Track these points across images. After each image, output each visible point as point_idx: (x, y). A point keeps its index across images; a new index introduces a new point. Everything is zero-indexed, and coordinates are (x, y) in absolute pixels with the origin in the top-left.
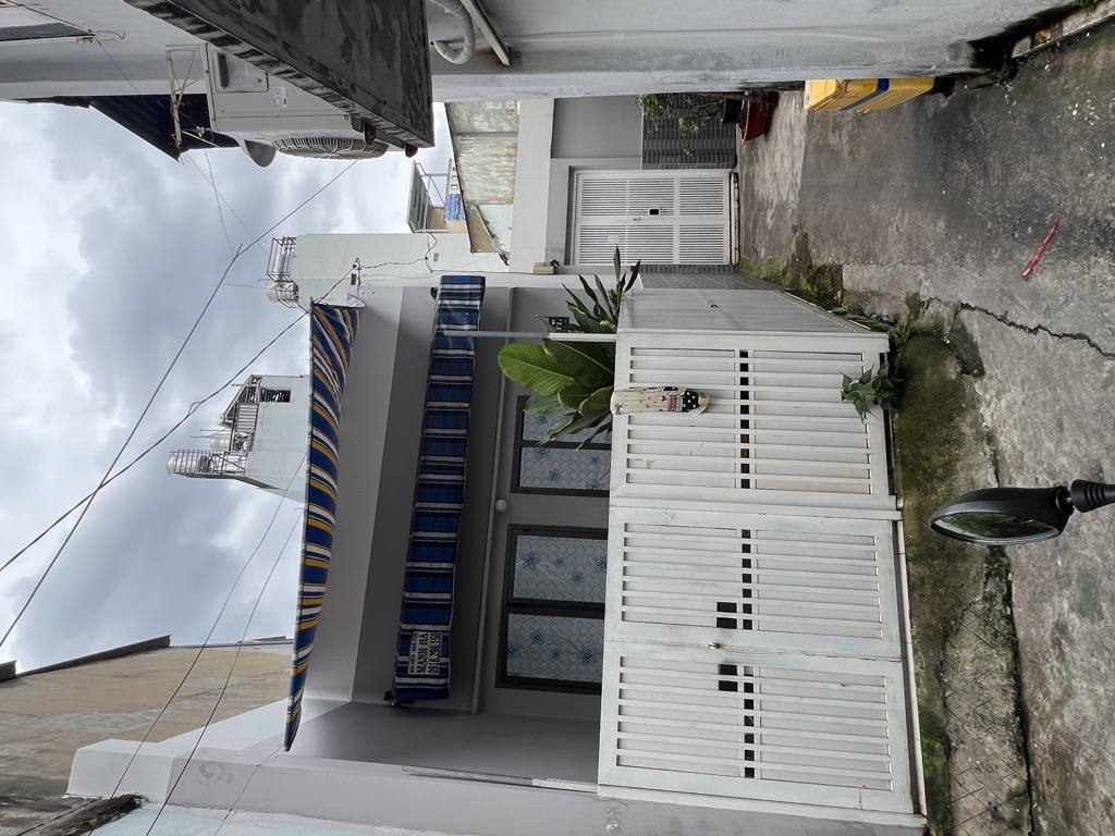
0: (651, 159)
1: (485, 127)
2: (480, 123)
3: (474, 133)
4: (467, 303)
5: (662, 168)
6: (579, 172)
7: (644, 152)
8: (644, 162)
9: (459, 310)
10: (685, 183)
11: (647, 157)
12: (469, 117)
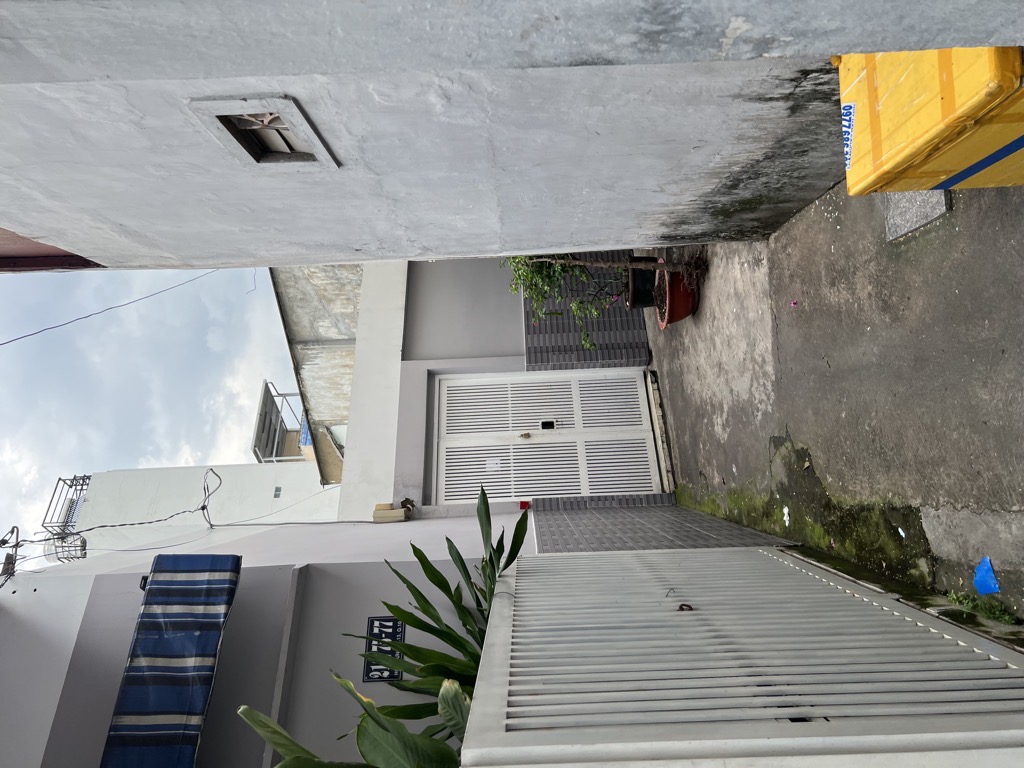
0: (537, 358)
1: (333, 334)
2: (326, 329)
3: (319, 341)
4: (200, 609)
5: (554, 368)
6: (441, 377)
7: (529, 350)
8: (529, 361)
9: (181, 625)
10: (584, 386)
11: (533, 355)
12: (312, 324)
